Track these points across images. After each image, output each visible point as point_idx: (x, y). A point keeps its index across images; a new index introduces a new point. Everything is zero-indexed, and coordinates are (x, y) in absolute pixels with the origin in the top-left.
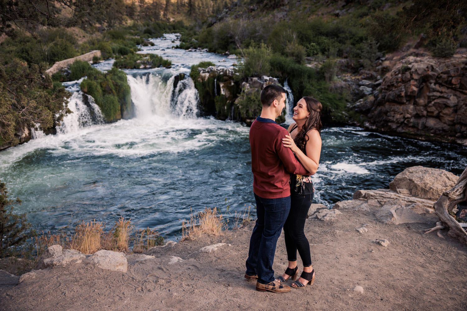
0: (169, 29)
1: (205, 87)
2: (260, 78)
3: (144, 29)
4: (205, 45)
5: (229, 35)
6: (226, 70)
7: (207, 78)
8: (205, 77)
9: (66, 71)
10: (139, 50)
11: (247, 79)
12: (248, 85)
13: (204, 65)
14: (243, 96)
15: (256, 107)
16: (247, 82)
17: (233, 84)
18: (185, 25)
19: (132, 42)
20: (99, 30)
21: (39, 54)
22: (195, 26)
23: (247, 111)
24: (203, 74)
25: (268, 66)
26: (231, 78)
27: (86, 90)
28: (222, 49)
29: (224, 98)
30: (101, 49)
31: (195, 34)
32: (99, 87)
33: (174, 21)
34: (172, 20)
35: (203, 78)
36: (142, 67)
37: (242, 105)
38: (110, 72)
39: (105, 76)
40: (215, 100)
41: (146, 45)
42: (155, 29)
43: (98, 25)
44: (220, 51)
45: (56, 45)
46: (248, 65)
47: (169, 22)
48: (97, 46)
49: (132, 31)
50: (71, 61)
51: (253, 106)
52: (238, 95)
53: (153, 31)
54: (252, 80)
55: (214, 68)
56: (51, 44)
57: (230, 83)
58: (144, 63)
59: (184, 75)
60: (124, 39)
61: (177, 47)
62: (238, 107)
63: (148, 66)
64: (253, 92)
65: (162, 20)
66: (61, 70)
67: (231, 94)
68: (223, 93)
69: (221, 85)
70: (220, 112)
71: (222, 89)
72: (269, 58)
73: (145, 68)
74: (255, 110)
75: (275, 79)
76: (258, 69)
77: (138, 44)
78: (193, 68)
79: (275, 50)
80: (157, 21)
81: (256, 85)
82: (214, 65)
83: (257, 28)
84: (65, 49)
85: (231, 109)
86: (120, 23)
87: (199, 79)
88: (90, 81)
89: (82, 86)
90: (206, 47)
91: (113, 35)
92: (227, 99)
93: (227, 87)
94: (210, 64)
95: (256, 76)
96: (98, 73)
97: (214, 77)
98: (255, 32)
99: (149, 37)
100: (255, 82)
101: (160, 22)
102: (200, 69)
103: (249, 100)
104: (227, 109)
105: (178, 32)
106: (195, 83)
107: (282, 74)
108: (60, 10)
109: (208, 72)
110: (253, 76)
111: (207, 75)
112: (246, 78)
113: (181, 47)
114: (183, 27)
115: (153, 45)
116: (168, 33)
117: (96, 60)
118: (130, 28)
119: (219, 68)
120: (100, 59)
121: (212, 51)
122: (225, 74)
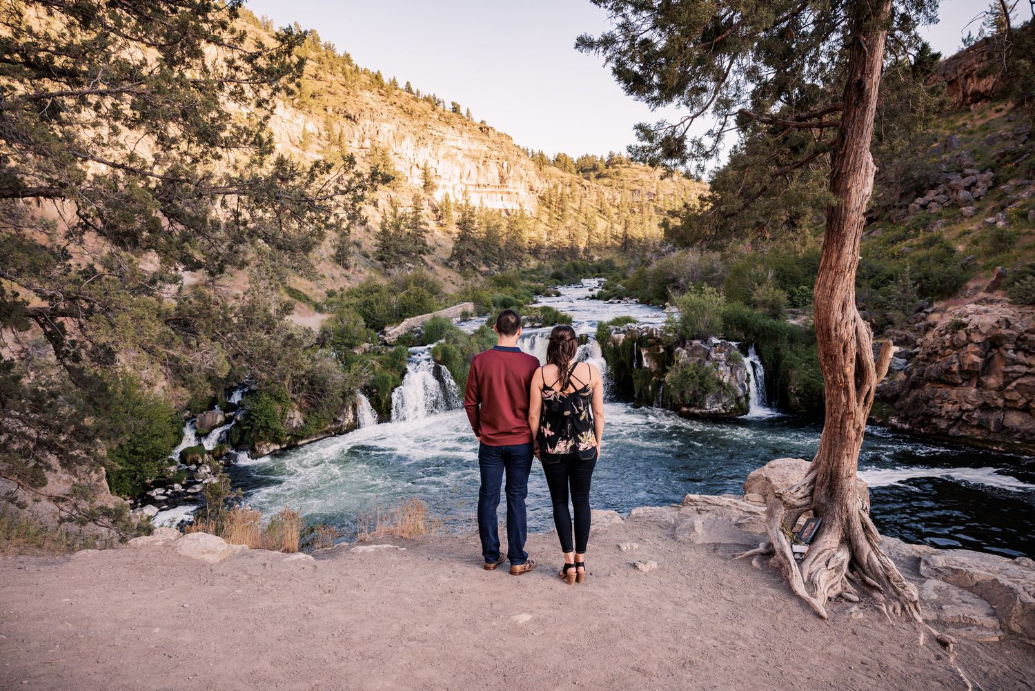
0: (592, 272)
1: (619, 355)
2: (705, 340)
3: (552, 271)
4: (635, 293)
5: (670, 277)
6: (652, 330)
7: (621, 342)
8: (618, 339)
9: (418, 332)
10: (536, 302)
11: (685, 343)
12: (685, 351)
13: (618, 322)
14: (676, 371)
15: (697, 388)
16: (683, 347)
17: (662, 350)
18: (617, 265)
19: (528, 291)
20: (483, 274)
21: (385, 308)
22: (629, 266)
23: (682, 394)
24: (617, 336)
25: (718, 321)
26: (659, 341)
27: (439, 358)
28: (660, 298)
29: (648, 374)
30: (477, 301)
31: (625, 277)
32: (459, 354)
33: (600, 260)
34: (596, 258)
35: (615, 342)
36: (528, 325)
37: (673, 383)
38: (477, 332)
39: (470, 337)
40: (634, 376)
41: (548, 295)
42: (567, 271)
43: (484, 268)
44: (656, 301)
45: (409, 294)
46: (686, 320)
47: (592, 262)
48: (470, 296)
49: (534, 276)
50: (427, 317)
51: (691, 386)
52: (668, 368)
53: (564, 274)
54: (691, 344)
55: (634, 326)
56: (403, 294)
57: (658, 349)
58: (531, 320)
59: (587, 336)
60: (515, 287)
61: (593, 298)
62: (669, 387)
63: (536, 324)
64: (691, 363)
65: (581, 259)
66: (412, 331)
67: (658, 366)
68: (645, 364)
69: (644, 352)
70: (640, 395)
71: (644, 359)
72: (722, 309)
73: (533, 327)
74: (695, 392)
75: (734, 344)
76: (701, 326)
77: (537, 293)
78: (601, 326)
79: (730, 297)
80: (574, 261)
81: (698, 353)
82: (635, 322)
83: (715, 265)
84: (421, 300)
85: (658, 391)
86: (519, 265)
87: (610, 343)
88: (446, 345)
89: (434, 353)
90: (636, 297)
91: (499, 282)
92: (652, 375)
93: (654, 356)
94: (628, 320)
95: (698, 338)
96: (460, 333)
97: (633, 340)
98: (713, 270)
99: (557, 284)
100: (696, 348)
101: (578, 262)
102: (611, 327)
103: (685, 376)
104: (653, 390)
105: (604, 276)
106: (602, 348)
107: (746, 335)
108: (434, 250)
109: (624, 332)
110: (693, 338)
111: (622, 336)
112: (682, 342)
113: (599, 297)
114: (613, 268)
115: (558, 295)
116: (589, 278)
117: (465, 317)
118: (532, 271)
119: (641, 327)
120: (472, 315)
121: (645, 301)
122: (651, 336)
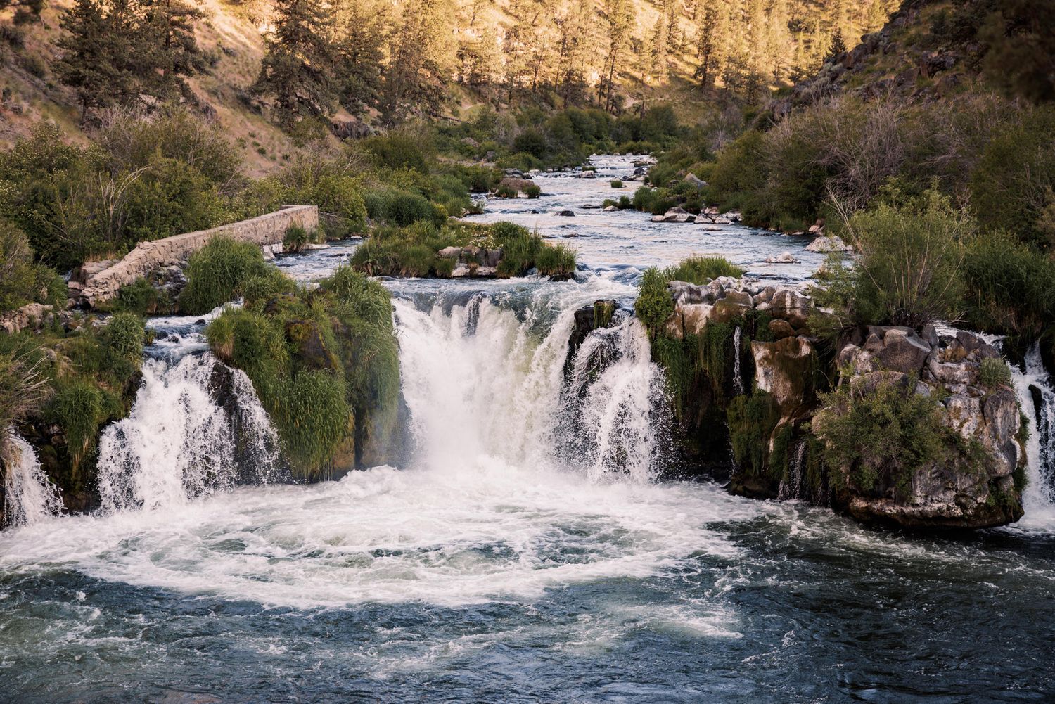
0: (619, 139)
1: (694, 359)
2: (917, 326)
3: (517, 132)
4: (732, 198)
5: (825, 161)
6: (783, 295)
7: (701, 324)
8: (695, 318)
9: (173, 277)
10: (476, 211)
11: (865, 333)
12: (865, 355)
13: (696, 270)
14: (842, 403)
15: (893, 451)
16: (862, 344)
17: (805, 350)
18: (681, 123)
19: (457, 182)
20: (343, 133)
21: (84, 212)
22: (713, 128)
23: (856, 464)
24: (689, 309)
25: (953, 282)
26: (799, 326)
27: (227, 349)
28: (796, 214)
29: (766, 408)
30: (325, 201)
31: (704, 156)
32: (279, 341)
33: (638, 109)
34: (629, 103)
35: (687, 326)
36: (460, 270)
37: (833, 437)
38: (327, 286)
39: (309, 298)
40: (731, 414)
41: (508, 194)
42: (556, 133)
43: (342, 117)
44: (786, 220)
45: (150, 178)
46: (872, 276)
47: (620, 112)
48: (309, 189)
49: (470, 141)
50: (197, 240)
51: (879, 446)
52: (821, 396)
53: (548, 142)
54: (882, 336)
55: (736, 285)
56: (134, 177)
57: (797, 347)
58: (467, 258)
59: (615, 306)
60: (423, 169)
61: (624, 205)
62: (821, 446)
63: (483, 270)
64: (882, 387)
65: (591, 104)
66: (155, 273)
67: (795, 390)
68: (762, 384)
69: (759, 353)
70: (746, 463)
71: (760, 371)
72: (963, 250)
73: (472, 276)
74: (887, 460)
75: (989, 340)
76: (910, 294)
77: (479, 188)
78: (651, 282)
79: (986, 217)
80: (572, 108)
81: (900, 359)
82: (738, 274)
83: (940, 136)
84: (182, 195)
85: (792, 455)
86: (432, 113)
87: (672, 326)
88: (247, 316)
89: (215, 335)
90: (736, 208)
91: (384, 154)
92: (778, 411)
93: (785, 364)
94: (719, 268)
95: (901, 322)
96: (284, 286)
97: (731, 321)
98: (934, 148)
99: (530, 166)
100: (895, 347)
101: (585, 111)
102: (678, 285)
103: (864, 417)
104: (779, 451)
105: (648, 151)
106: (653, 339)
107: (1020, 320)
108: (213, 62)
109: (710, 299)
110: (888, 323)
111: (705, 310)
112: (858, 330)
113: (638, 204)
114: (671, 131)
115: (534, 193)
116: (610, 152)
117: (296, 243)
118: (466, 129)
119: (754, 287)
120: (312, 238)
121: (758, 221)
122: (778, 310)
